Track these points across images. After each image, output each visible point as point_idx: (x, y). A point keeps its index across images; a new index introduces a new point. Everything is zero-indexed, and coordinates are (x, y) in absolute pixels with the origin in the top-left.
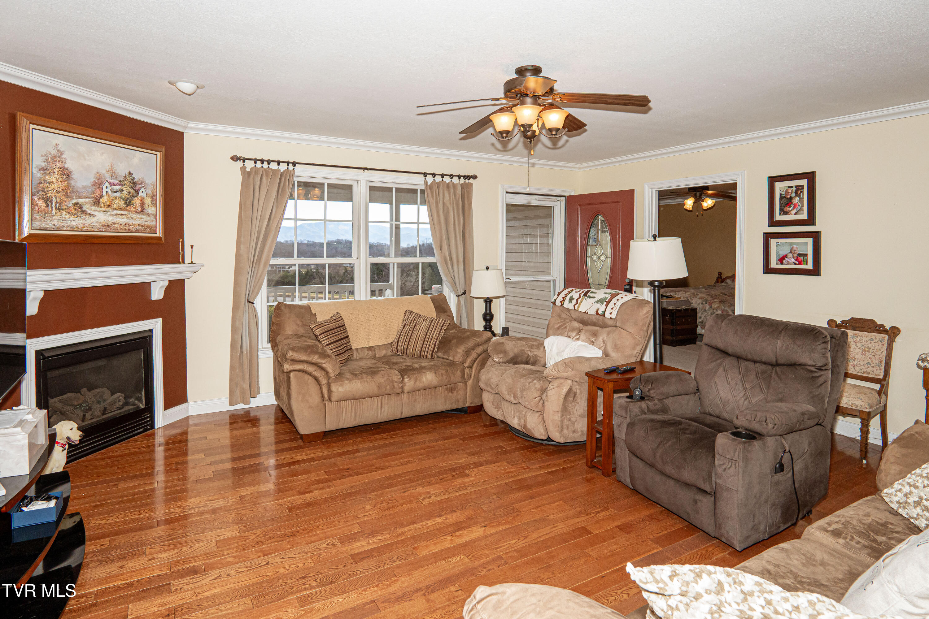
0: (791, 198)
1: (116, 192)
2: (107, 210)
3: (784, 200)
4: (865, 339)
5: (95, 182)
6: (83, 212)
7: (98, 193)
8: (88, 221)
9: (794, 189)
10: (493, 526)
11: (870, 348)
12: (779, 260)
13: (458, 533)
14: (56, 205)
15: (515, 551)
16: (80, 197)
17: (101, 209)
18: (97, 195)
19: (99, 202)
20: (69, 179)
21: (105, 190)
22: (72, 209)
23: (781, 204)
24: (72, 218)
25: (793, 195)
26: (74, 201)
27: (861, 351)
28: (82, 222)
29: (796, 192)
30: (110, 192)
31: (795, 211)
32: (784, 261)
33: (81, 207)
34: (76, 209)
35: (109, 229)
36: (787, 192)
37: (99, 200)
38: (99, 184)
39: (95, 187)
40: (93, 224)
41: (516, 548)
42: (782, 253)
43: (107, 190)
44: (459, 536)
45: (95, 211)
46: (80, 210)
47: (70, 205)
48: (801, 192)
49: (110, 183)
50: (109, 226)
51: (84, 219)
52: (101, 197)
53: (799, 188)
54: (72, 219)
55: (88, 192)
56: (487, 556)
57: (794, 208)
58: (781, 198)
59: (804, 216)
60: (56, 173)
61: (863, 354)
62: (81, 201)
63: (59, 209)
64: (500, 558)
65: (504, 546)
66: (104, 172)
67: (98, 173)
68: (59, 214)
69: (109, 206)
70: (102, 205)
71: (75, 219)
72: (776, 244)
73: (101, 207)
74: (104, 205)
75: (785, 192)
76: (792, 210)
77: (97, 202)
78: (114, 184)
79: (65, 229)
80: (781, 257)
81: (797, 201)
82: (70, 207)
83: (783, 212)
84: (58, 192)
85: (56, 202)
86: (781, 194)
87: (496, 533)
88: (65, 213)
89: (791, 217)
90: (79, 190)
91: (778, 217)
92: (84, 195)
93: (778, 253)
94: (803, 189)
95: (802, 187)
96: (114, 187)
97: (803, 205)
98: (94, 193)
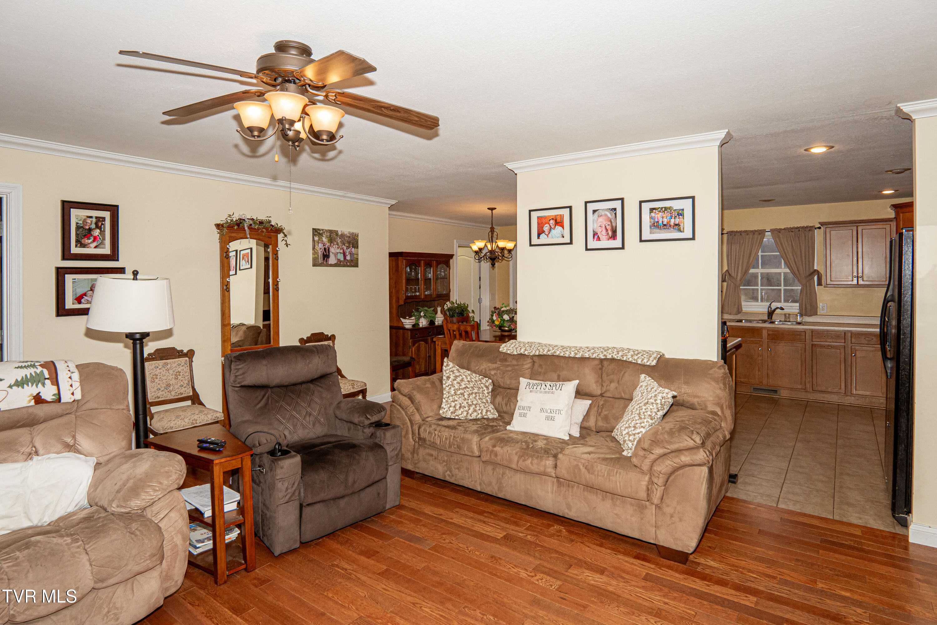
0: (90, 230)
3: (81, 230)
4: (174, 365)
9: (94, 220)
11: (180, 372)
12: (76, 299)
23: (77, 235)
25: (93, 226)
27: (174, 376)
29: (96, 224)
31: (95, 244)
32: (83, 300)
36: (84, 221)
42: (80, 292)
48: (102, 224)
53: (100, 220)
57: (94, 241)
58: (78, 228)
59: (106, 250)
61: (176, 379)
72: (72, 281)
75: (83, 222)
76: (91, 243)
80: (78, 295)
81: (97, 234)
83: (80, 243)
86: (77, 223)
89: (91, 250)
91: (74, 250)
93: (74, 291)
94: (104, 221)
95: (104, 219)
97: (104, 239)
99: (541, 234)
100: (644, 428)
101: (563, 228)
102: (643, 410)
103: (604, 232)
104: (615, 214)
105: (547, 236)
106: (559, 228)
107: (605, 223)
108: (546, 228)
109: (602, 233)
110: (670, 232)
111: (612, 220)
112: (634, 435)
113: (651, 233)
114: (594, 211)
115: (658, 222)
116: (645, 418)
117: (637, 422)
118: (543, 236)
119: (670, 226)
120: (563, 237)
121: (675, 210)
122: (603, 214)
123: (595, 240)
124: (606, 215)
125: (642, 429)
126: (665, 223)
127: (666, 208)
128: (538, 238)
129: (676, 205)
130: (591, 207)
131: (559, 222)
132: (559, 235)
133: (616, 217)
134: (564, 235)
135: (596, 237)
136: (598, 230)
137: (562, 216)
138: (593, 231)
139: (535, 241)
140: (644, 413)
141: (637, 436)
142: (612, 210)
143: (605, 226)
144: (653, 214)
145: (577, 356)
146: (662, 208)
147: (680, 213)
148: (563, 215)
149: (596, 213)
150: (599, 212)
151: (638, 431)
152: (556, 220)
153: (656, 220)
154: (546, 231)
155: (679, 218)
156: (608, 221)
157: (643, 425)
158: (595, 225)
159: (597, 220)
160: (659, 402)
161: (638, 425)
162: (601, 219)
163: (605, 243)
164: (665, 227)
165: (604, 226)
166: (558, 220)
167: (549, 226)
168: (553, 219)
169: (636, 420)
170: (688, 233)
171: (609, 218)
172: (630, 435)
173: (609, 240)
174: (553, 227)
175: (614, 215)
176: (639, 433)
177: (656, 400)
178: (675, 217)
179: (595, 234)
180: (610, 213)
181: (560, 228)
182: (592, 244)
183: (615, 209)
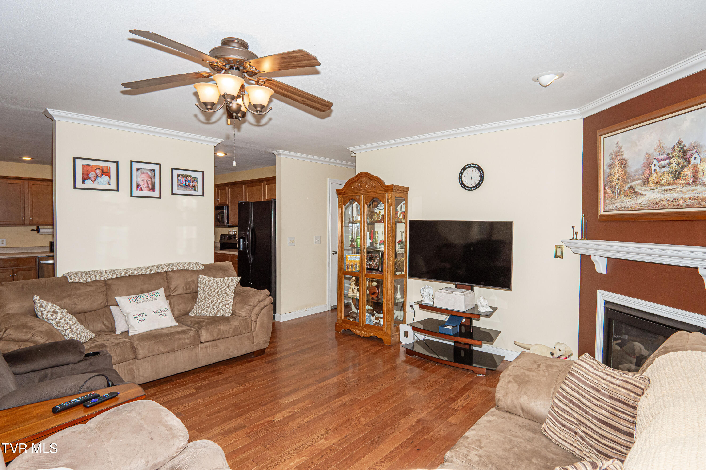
1: (663, 167)
2: (655, 187)
5: (645, 163)
6: (636, 193)
7: (648, 172)
8: (640, 200)
10: (268, 422)
13: (291, 414)
14: (618, 191)
15: (254, 410)
16: (633, 181)
17: (650, 188)
18: (647, 175)
19: (648, 181)
20: (625, 167)
21: (653, 168)
22: (628, 192)
24: (628, 199)
26: (629, 185)
28: (635, 202)
30: (658, 169)
33: (634, 189)
34: (630, 192)
35: (657, 206)
37: (648, 179)
38: (648, 165)
39: (644, 168)
40: (642, 203)
41: (254, 411)
43: (655, 168)
44: (290, 412)
45: (645, 190)
46: (633, 191)
47: (626, 189)
49: (658, 161)
50: (657, 203)
51: (636, 200)
52: (650, 176)
54: (627, 201)
55: (639, 174)
56: (271, 405)
60: (617, 165)
62: (634, 183)
63: (619, 194)
64: (263, 406)
65: (260, 412)
66: (652, 151)
67: (647, 154)
68: (619, 198)
69: (657, 183)
70: (651, 183)
71: (630, 200)
73: (650, 186)
74: (653, 184)
77: (646, 182)
78: (662, 160)
79: (623, 209)
82: (626, 190)
84: (619, 180)
85: (618, 189)
87: (265, 418)
88: (623, 196)
90: (633, 174)
92: (636, 177)
96: (663, 163)
98: (644, 174)
99: (87, 179)
100: (231, 299)
101: (110, 178)
102: (228, 290)
103: (146, 185)
104: (155, 174)
105: (93, 182)
106: (105, 178)
107: (146, 179)
108: (92, 175)
109: (144, 185)
110: (190, 190)
111: (152, 178)
112: (229, 304)
113: (178, 190)
114: (138, 169)
115: (183, 183)
116: (230, 294)
117: (227, 297)
118: (88, 182)
119: (190, 187)
120: (110, 185)
121: (193, 177)
122: (145, 172)
123: (138, 190)
124: (148, 173)
125: (231, 300)
126: (187, 184)
127: (188, 176)
128: (84, 182)
129: (193, 175)
130: (136, 166)
131: (106, 172)
132: (105, 183)
133: (155, 176)
134: (111, 184)
135: (139, 188)
136: (141, 183)
137: (109, 169)
138: (137, 183)
139: (79, 184)
140: (229, 292)
141: (230, 304)
142: (152, 170)
143: (147, 181)
144: (180, 178)
145: (152, 273)
146: (185, 175)
147: (195, 180)
148: (110, 167)
149: (140, 171)
150: (142, 170)
151: (229, 302)
152: (102, 171)
153: (182, 182)
154: (92, 178)
155: (195, 183)
156: (149, 178)
157: (230, 298)
158: (139, 179)
159: (141, 176)
160: (235, 284)
161: (228, 298)
162: (143, 176)
163: (146, 193)
164: (187, 187)
165: (145, 181)
166: (105, 170)
167: (95, 174)
168: (99, 169)
169: (226, 297)
170: (200, 192)
171: (149, 175)
172: (225, 306)
173: (149, 191)
174: (99, 175)
175: (153, 174)
176: (230, 303)
177: (233, 283)
178: (193, 182)
179: (138, 186)
180: (151, 173)
181: (107, 177)
182: (136, 192)
183: (154, 170)
